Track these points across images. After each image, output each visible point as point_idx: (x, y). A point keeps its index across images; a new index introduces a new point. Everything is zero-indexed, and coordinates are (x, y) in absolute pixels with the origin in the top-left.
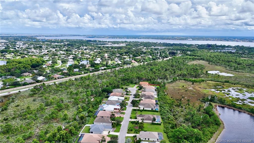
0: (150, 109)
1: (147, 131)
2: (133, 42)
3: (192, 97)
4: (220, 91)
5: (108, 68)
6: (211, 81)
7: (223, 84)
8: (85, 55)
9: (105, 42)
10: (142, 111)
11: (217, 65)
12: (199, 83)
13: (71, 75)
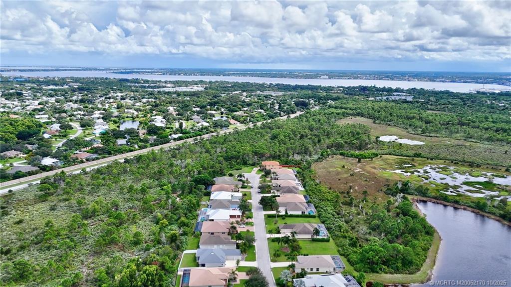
0: (300, 213)
1: (307, 255)
2: (217, 82)
3: (367, 187)
4: (411, 172)
5: (187, 135)
6: (390, 154)
7: (413, 160)
10: (286, 218)
11: (389, 125)
12: (370, 159)
13: (113, 152)
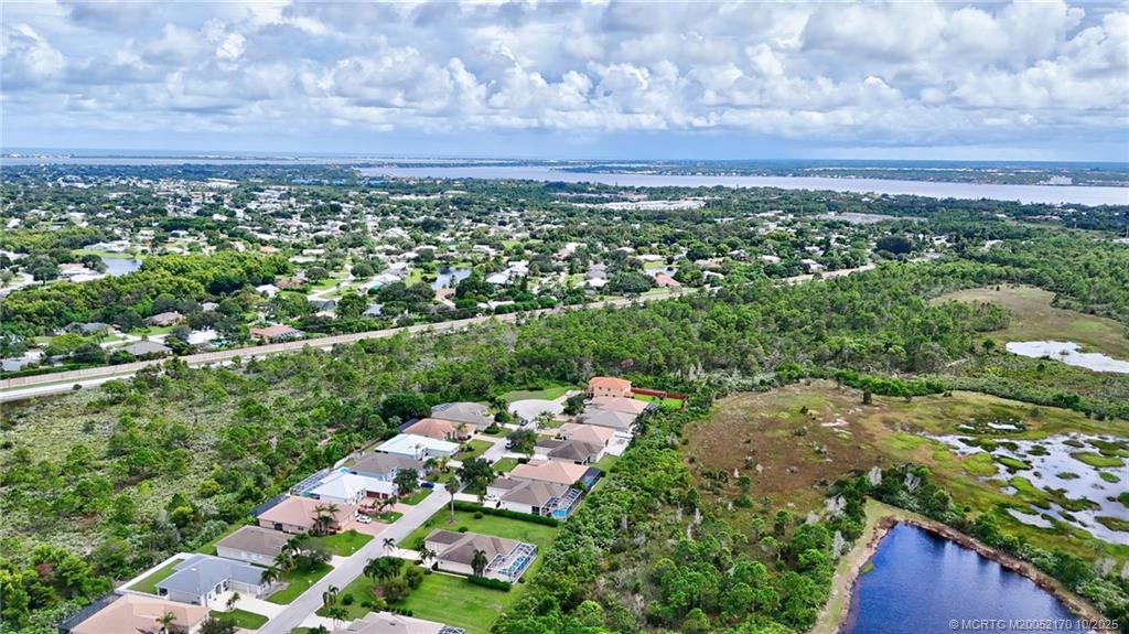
0: (527, 510)
1: (410, 615)
2: (754, 189)
3: (795, 468)
4: (985, 447)
5: (526, 303)
6: (984, 391)
7: (1034, 414)
8: (476, 246)
9: (625, 189)
10: (485, 517)
11: (1092, 312)
12: (904, 399)
13: (333, 329)
